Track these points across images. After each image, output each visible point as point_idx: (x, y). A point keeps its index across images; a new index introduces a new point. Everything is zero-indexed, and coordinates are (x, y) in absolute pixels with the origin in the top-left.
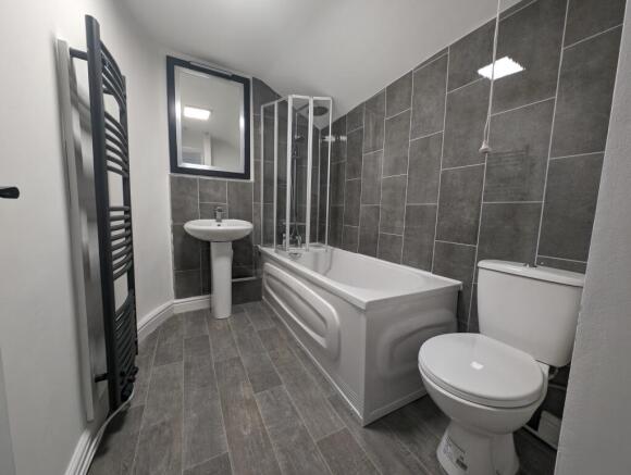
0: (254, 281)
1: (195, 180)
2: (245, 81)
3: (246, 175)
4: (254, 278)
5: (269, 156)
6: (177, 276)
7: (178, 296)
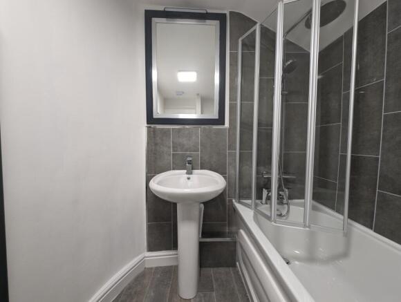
0: (227, 242)
1: (169, 130)
2: (221, 18)
3: (220, 121)
4: (228, 239)
5: (247, 96)
6: (150, 228)
7: (150, 249)
